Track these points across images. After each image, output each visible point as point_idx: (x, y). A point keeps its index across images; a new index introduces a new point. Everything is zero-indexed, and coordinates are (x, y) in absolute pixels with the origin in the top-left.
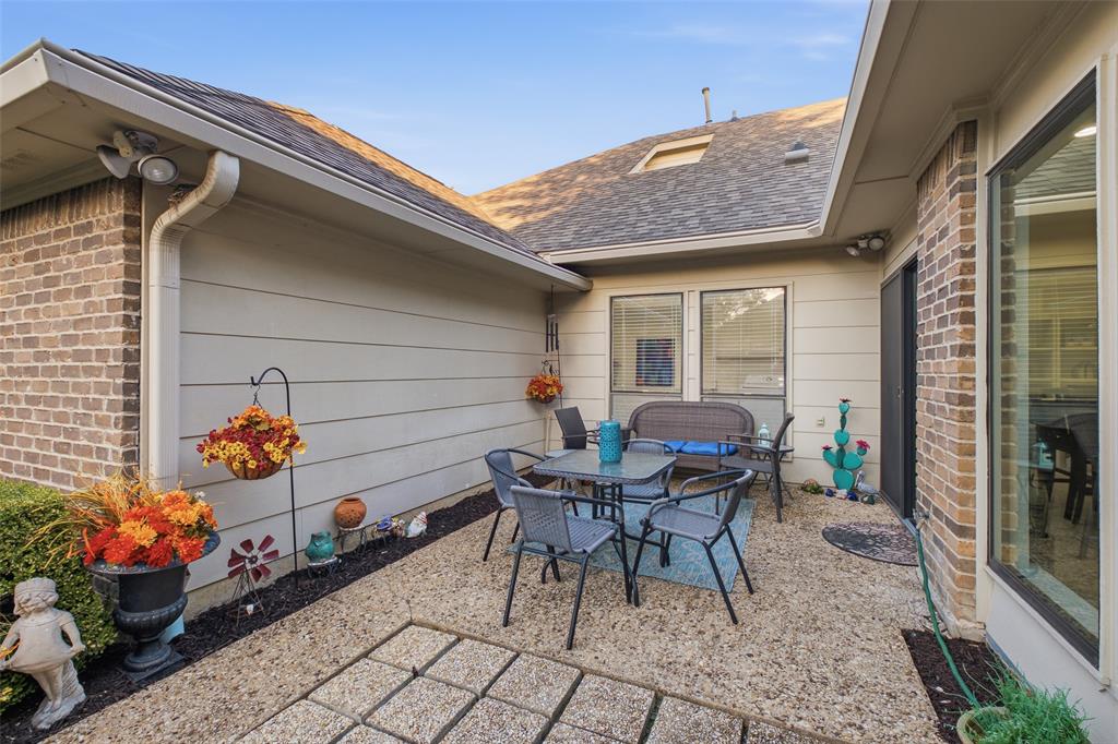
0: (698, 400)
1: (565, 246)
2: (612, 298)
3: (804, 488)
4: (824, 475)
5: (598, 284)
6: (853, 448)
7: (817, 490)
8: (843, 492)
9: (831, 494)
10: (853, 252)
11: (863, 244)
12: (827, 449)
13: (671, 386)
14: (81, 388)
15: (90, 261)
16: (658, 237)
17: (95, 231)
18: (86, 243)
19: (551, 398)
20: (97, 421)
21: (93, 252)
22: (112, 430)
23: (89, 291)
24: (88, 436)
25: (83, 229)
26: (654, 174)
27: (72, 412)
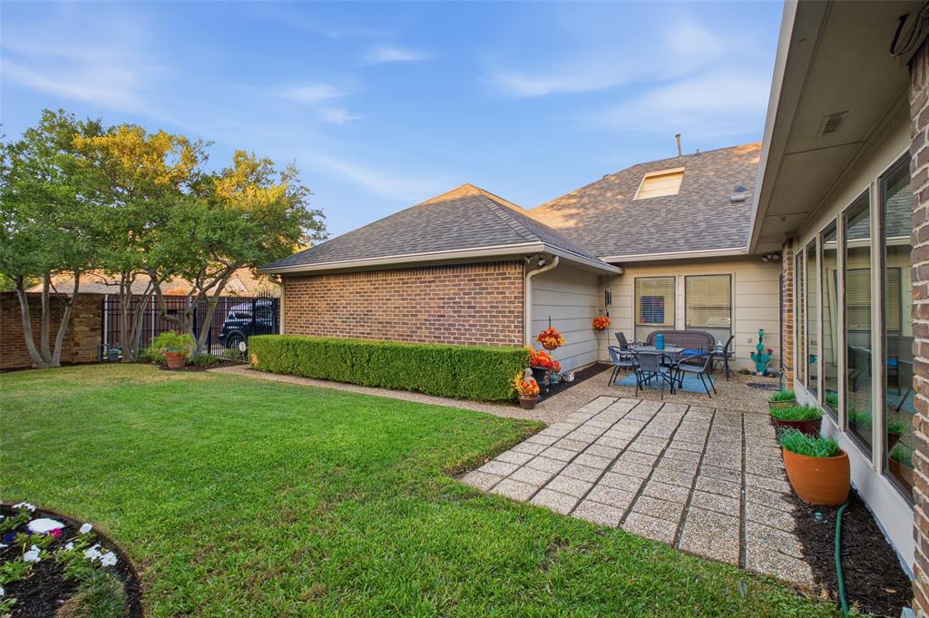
0: (683, 329)
1: (612, 253)
2: (635, 279)
3: (741, 372)
4: (751, 366)
5: (627, 271)
6: (765, 353)
7: (747, 372)
8: (761, 373)
9: (754, 374)
10: (765, 260)
11: (769, 257)
12: (752, 353)
13: (663, 322)
14: (500, 322)
15: (505, 283)
16: (663, 251)
17: (507, 275)
18: (503, 279)
19: (604, 328)
20: (509, 331)
21: (507, 281)
22: (517, 334)
23: (504, 293)
24: (505, 336)
25: (501, 274)
26: (650, 201)
27: (495, 329)
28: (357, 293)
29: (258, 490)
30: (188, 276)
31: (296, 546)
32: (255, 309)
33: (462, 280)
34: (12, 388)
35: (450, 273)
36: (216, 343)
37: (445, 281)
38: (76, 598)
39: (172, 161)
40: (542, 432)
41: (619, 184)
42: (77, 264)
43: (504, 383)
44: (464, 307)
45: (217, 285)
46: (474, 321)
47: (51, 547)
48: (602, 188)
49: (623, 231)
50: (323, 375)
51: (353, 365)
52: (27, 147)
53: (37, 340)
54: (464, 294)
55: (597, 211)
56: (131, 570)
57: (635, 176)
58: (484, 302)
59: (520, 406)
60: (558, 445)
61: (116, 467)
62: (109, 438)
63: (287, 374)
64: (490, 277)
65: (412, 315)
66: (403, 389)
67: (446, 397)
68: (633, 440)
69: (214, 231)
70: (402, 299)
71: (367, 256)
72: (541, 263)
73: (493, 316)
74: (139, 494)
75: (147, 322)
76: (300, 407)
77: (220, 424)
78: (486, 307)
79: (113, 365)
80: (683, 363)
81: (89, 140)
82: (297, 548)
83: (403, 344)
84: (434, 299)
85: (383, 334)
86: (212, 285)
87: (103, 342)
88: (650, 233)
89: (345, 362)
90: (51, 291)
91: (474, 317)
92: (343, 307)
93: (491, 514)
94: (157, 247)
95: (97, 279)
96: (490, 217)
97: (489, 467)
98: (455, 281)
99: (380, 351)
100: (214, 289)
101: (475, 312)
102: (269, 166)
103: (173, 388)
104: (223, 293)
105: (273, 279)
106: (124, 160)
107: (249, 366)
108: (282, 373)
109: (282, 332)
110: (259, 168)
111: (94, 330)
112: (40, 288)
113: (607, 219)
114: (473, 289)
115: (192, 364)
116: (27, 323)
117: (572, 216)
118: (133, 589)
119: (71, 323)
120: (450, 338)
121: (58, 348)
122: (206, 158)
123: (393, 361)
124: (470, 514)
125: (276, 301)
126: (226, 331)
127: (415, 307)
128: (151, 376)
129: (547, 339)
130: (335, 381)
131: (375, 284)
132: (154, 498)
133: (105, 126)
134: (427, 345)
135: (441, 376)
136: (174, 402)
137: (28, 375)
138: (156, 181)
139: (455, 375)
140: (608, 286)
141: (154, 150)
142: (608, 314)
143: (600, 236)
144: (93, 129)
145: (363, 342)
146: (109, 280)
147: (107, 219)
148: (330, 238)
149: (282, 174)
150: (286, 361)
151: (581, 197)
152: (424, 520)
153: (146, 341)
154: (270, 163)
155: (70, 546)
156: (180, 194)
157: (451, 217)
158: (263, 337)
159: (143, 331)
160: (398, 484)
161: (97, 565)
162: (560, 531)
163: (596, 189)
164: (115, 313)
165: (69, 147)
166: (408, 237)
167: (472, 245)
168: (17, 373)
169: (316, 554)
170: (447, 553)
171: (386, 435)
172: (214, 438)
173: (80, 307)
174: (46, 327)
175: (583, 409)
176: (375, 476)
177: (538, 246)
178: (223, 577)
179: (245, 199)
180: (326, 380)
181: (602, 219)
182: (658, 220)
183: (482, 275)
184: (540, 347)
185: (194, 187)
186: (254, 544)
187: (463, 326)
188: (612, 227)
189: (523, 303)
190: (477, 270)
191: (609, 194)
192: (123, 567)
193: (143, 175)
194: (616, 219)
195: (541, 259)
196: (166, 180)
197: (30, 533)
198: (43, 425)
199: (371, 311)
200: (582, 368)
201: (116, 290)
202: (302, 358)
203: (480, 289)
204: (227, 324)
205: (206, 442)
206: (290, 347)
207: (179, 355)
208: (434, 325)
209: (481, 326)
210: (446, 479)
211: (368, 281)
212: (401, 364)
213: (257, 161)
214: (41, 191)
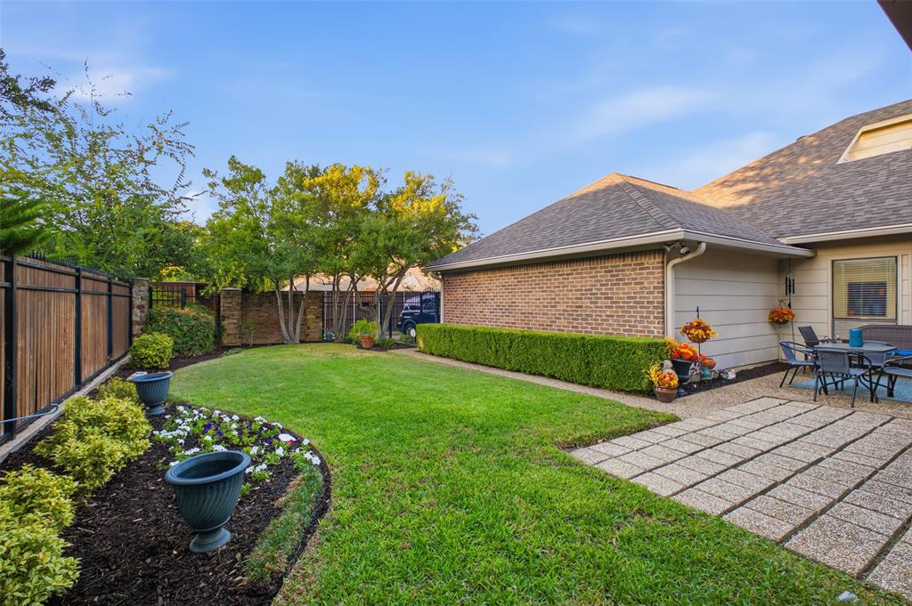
1: (796, 233)
2: (833, 261)
5: (820, 253)
13: (884, 315)
14: (638, 312)
15: (643, 274)
16: (877, 225)
17: (646, 265)
18: (640, 269)
19: (786, 322)
20: (648, 322)
21: (645, 271)
22: (656, 325)
23: (642, 283)
24: (643, 327)
25: (639, 264)
26: (864, 162)
27: (633, 319)
28: (503, 286)
29: (406, 435)
30: (376, 276)
31: (424, 473)
32: (422, 302)
33: (598, 272)
34: (274, 356)
35: (586, 265)
36: (395, 330)
37: (582, 273)
38: (299, 478)
39: (363, 187)
40: (671, 425)
41: (819, 146)
42: (307, 270)
43: (638, 376)
44: (600, 298)
45: (395, 283)
46: (611, 312)
47: (289, 450)
48: (792, 154)
49: (817, 204)
50: (473, 359)
51: (497, 351)
52: (279, 190)
53: (287, 324)
54: (601, 285)
55: (782, 183)
56: (327, 470)
57: (845, 132)
58: (621, 293)
59: (656, 399)
60: (685, 438)
61: (324, 409)
62: (323, 392)
63: (445, 357)
64: (628, 268)
65: (552, 307)
66: (541, 375)
67: (581, 384)
68: (784, 444)
69: (390, 239)
70: (543, 292)
71: (510, 252)
72: (683, 251)
73: (632, 307)
74: (336, 427)
75: (350, 313)
76: (448, 383)
77: (390, 389)
78: (623, 298)
79: (329, 344)
80: (892, 365)
81: (312, 181)
82: (424, 475)
83: (541, 332)
84: (571, 291)
85: (526, 324)
86: (391, 283)
87: (323, 327)
88: (857, 204)
89: (491, 348)
90: (294, 290)
91: (612, 307)
92: (492, 299)
93: (583, 480)
94: (354, 254)
95: (318, 280)
96: (630, 206)
97: (602, 448)
98: (591, 273)
99: (520, 339)
100: (392, 286)
101: (611, 303)
102: (431, 181)
103: (363, 362)
104: (400, 289)
105: (435, 275)
106: (333, 192)
107: (418, 349)
108: (441, 356)
109: (442, 322)
110: (423, 184)
111: (317, 317)
112: (287, 289)
113: (794, 191)
114: (610, 280)
115: (378, 345)
116: (281, 312)
117: (747, 192)
118: (327, 480)
119: (305, 314)
120: (587, 328)
121: (298, 331)
122: (386, 181)
123: (531, 348)
124: (563, 477)
125: (437, 295)
126: (403, 320)
127: (555, 299)
128: (351, 353)
129: (692, 331)
130: (483, 364)
131: (518, 278)
132: (343, 431)
133: (322, 169)
134: (565, 334)
135: (575, 363)
136: (363, 372)
137: (283, 348)
138: (352, 205)
139: (588, 363)
140: (790, 271)
141: (351, 182)
142: (789, 305)
143: (782, 213)
144: (315, 172)
145: (506, 330)
146: (326, 281)
147: (323, 237)
148: (483, 237)
149: (442, 185)
150: (444, 346)
151: (762, 169)
152: (522, 474)
153: (349, 327)
154: (432, 178)
155: (298, 450)
156: (369, 211)
157: (591, 210)
158: (427, 325)
159: (347, 319)
160: (510, 447)
161: (309, 462)
162: (647, 505)
163: (784, 156)
164: (331, 306)
165: (300, 186)
166: (547, 233)
167: (608, 237)
168: (277, 346)
169: (436, 481)
170: (533, 499)
171: (512, 409)
172: (384, 399)
173: (309, 301)
174: (292, 315)
175: (734, 409)
176: (493, 438)
177: (677, 234)
178: (376, 483)
179: (413, 211)
180: (475, 363)
181: (788, 192)
182: (872, 186)
183: (619, 266)
184: (685, 340)
185: (379, 204)
186: (399, 468)
187: (601, 316)
188: (799, 201)
189: (663, 293)
190: (614, 261)
191: (802, 160)
192: (323, 467)
193: (345, 201)
194: (807, 190)
195: (683, 247)
196: (358, 203)
197: (279, 440)
198: (288, 380)
199: (515, 302)
200: (752, 367)
201: (330, 288)
202: (457, 343)
203: (617, 280)
204: (404, 314)
205: (378, 400)
206: (447, 334)
207: (369, 338)
208: (573, 315)
209: (618, 316)
210: (553, 449)
211: (512, 275)
212: (538, 351)
213: (422, 178)
214: (287, 220)
